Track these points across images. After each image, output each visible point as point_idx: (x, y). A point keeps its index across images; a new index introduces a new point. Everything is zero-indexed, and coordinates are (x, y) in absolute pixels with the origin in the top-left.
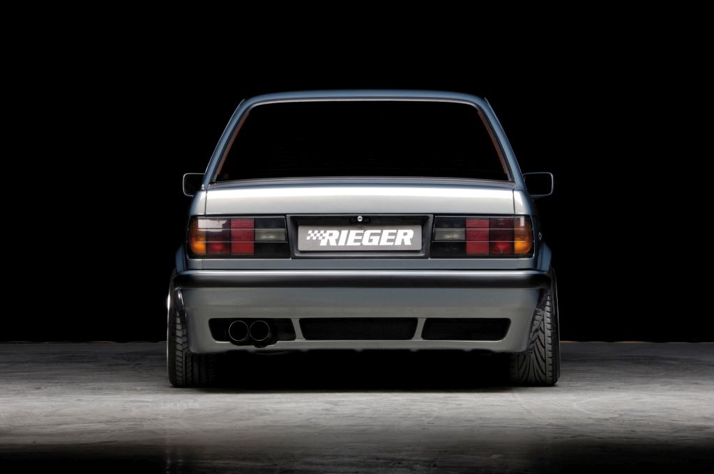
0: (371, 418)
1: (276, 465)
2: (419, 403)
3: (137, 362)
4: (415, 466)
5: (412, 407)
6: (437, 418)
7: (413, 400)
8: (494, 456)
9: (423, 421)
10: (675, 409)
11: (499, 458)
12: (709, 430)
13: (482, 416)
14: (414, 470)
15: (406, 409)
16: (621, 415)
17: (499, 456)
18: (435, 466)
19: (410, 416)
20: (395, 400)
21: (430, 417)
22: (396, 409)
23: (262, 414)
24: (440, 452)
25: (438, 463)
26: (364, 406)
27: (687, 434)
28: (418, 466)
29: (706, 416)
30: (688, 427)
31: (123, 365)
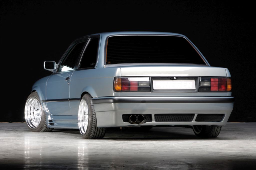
0: (101, 150)
1: (66, 167)
2: (118, 144)
3: (16, 130)
4: (116, 167)
5: (116, 146)
6: (125, 149)
7: (116, 143)
8: (145, 163)
9: (119, 150)
10: (209, 146)
11: (147, 164)
12: (221, 153)
13: (141, 149)
14: (116, 168)
15: (114, 146)
16: (190, 148)
17: (146, 163)
18: (124, 167)
19: (115, 149)
20: (110, 143)
21: (122, 149)
22: (110, 146)
23: (61, 148)
24: (125, 161)
25: (125, 166)
26: (98, 145)
27: (213, 155)
28: (118, 167)
29: (220, 148)
30: (213, 152)
31: (11, 131)
